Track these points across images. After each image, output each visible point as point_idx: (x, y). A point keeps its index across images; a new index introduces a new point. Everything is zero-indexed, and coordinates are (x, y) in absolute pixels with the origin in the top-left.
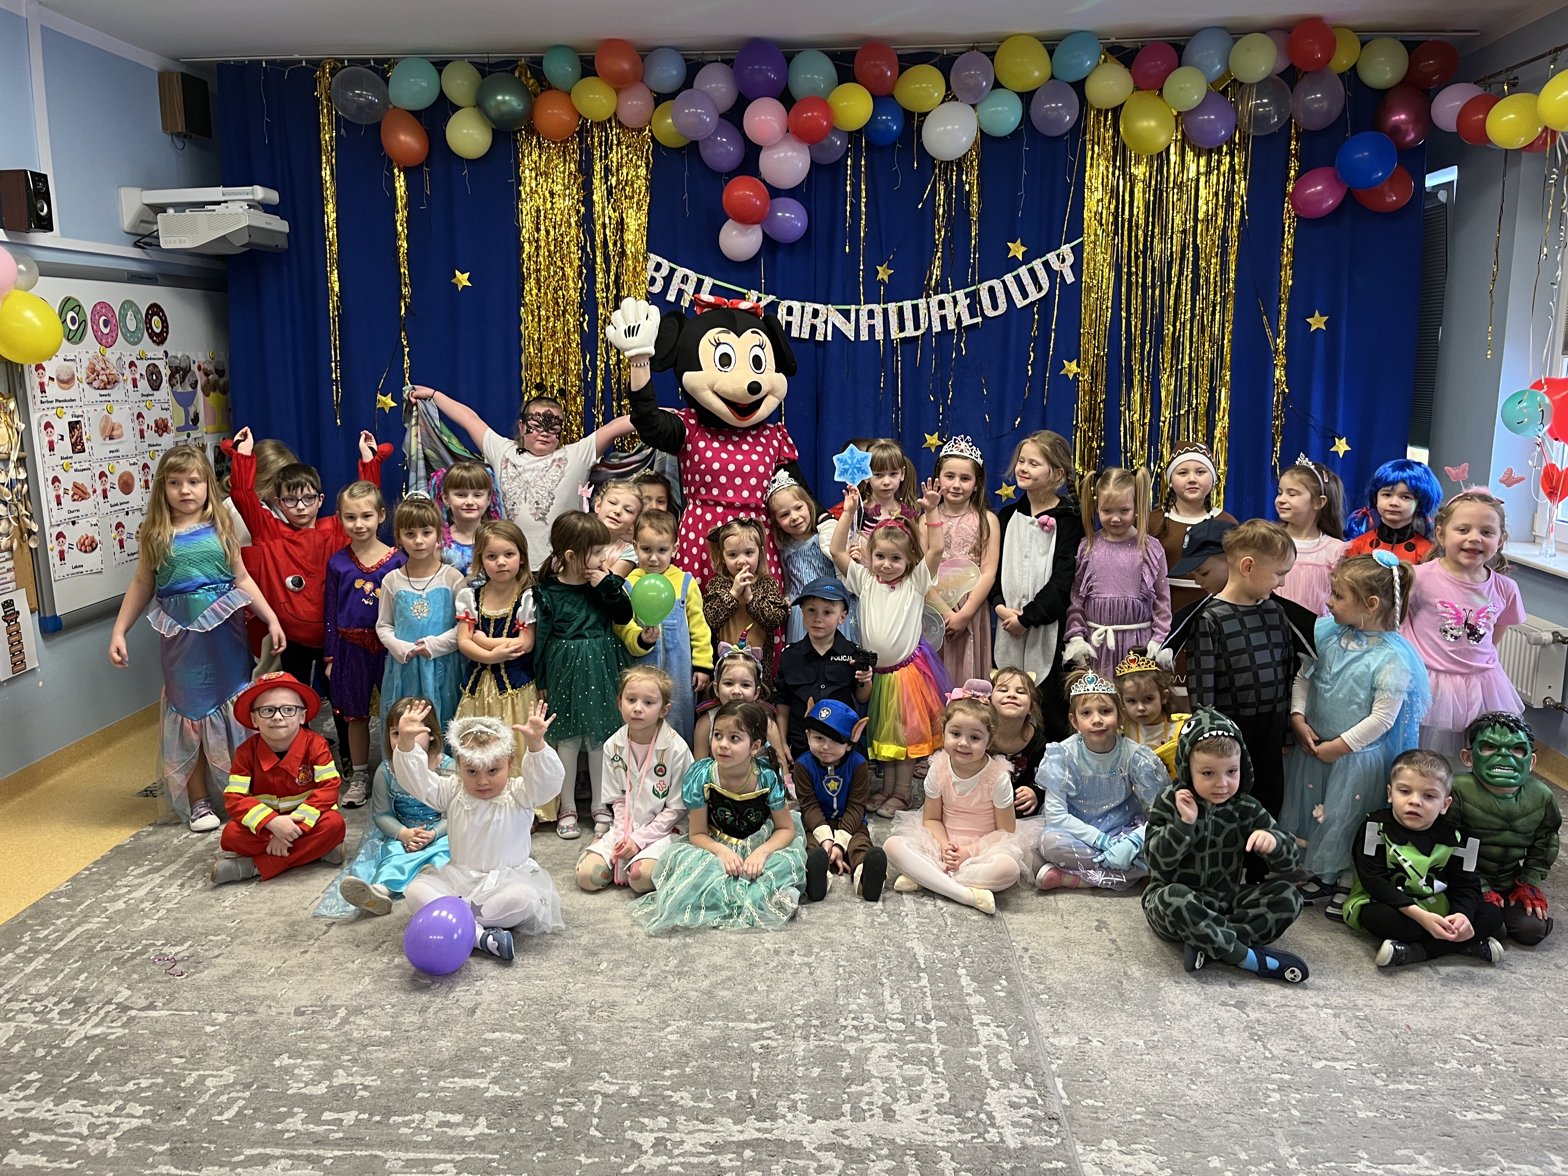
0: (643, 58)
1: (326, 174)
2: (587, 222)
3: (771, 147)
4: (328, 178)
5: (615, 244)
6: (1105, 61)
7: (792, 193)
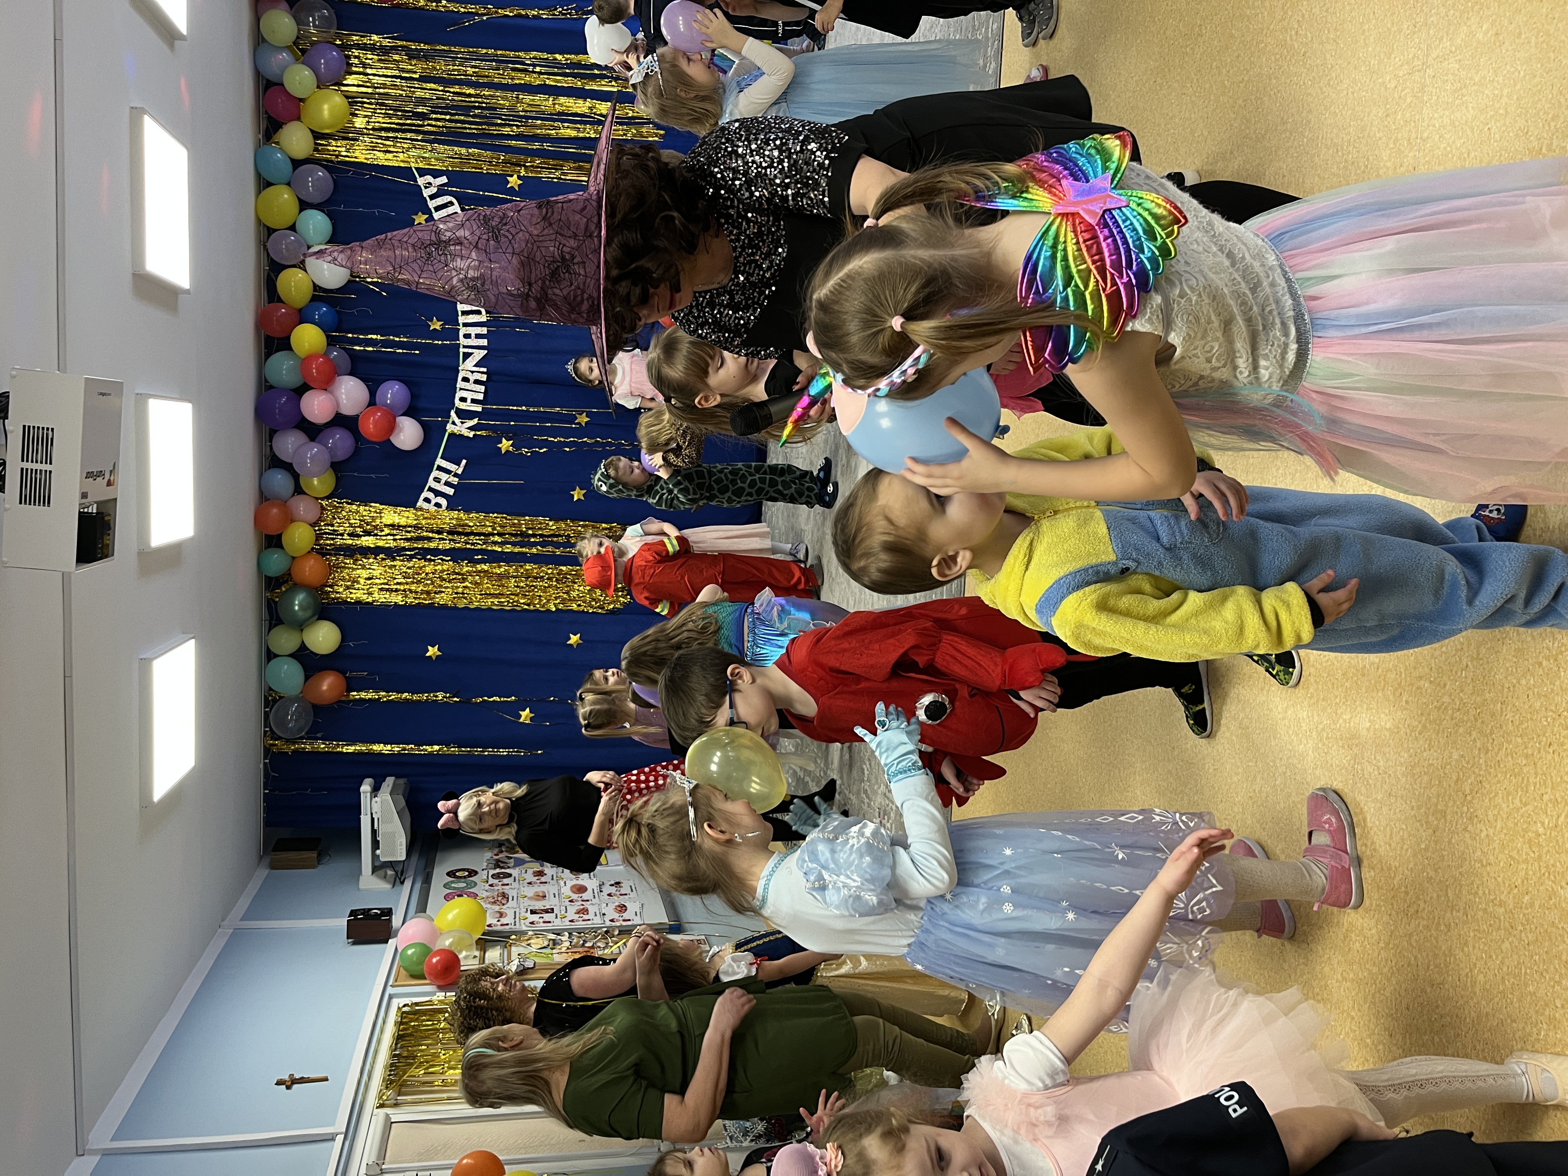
0: (267, 500)
1: (351, 749)
2: (390, 553)
3: (338, 404)
4: (353, 748)
5: (409, 532)
6: (277, 143)
7: (373, 394)
